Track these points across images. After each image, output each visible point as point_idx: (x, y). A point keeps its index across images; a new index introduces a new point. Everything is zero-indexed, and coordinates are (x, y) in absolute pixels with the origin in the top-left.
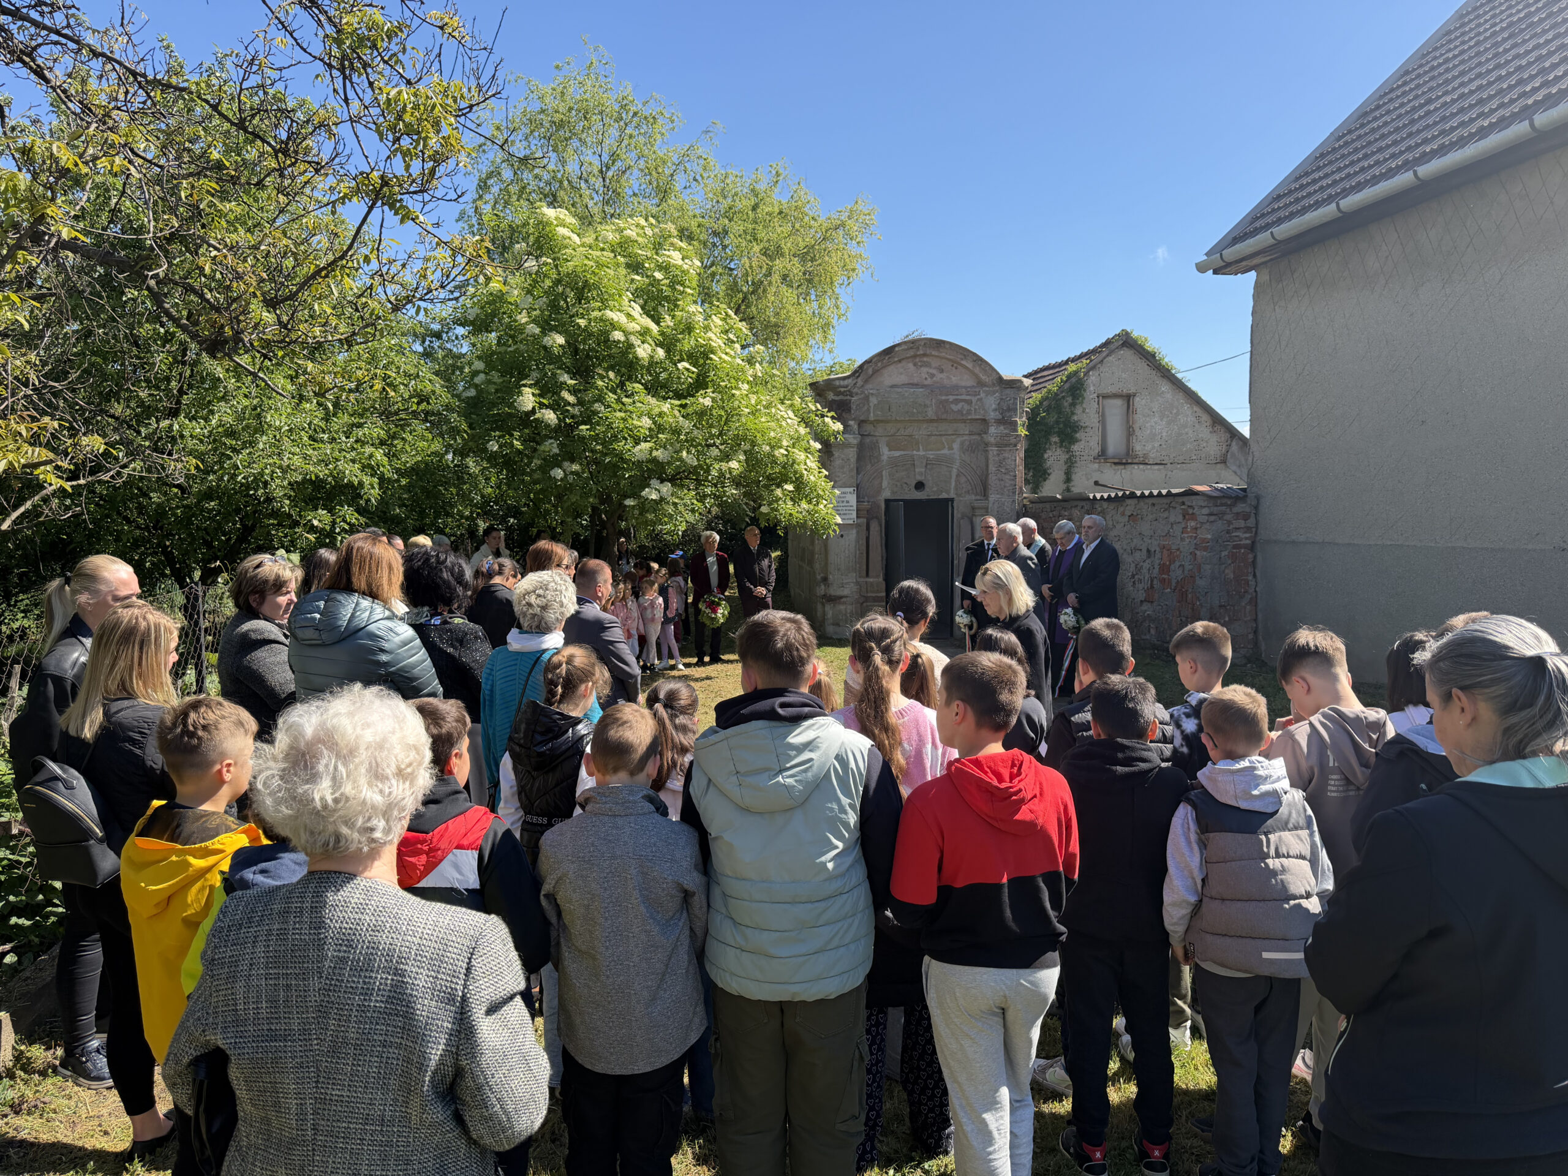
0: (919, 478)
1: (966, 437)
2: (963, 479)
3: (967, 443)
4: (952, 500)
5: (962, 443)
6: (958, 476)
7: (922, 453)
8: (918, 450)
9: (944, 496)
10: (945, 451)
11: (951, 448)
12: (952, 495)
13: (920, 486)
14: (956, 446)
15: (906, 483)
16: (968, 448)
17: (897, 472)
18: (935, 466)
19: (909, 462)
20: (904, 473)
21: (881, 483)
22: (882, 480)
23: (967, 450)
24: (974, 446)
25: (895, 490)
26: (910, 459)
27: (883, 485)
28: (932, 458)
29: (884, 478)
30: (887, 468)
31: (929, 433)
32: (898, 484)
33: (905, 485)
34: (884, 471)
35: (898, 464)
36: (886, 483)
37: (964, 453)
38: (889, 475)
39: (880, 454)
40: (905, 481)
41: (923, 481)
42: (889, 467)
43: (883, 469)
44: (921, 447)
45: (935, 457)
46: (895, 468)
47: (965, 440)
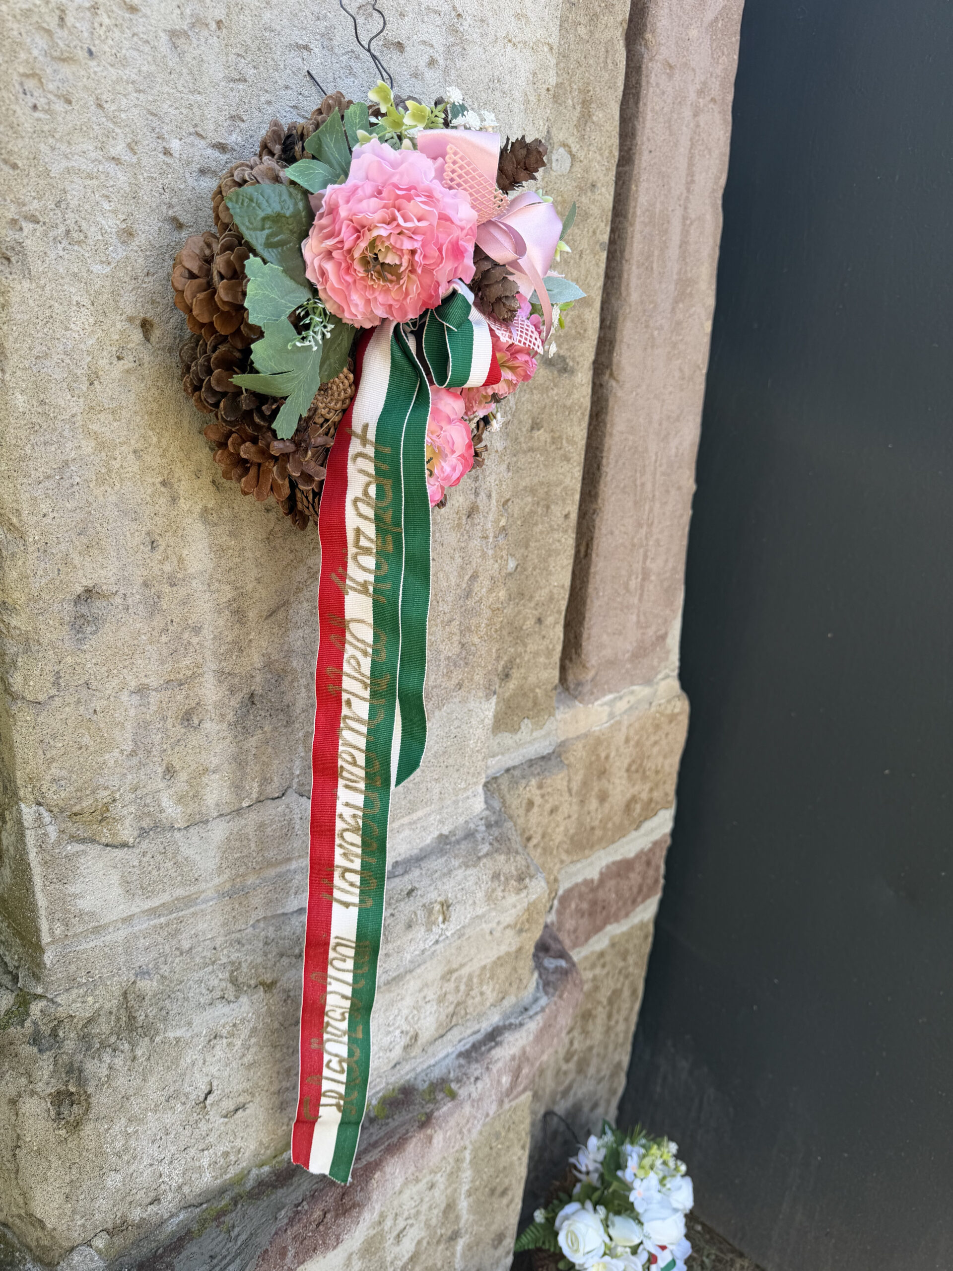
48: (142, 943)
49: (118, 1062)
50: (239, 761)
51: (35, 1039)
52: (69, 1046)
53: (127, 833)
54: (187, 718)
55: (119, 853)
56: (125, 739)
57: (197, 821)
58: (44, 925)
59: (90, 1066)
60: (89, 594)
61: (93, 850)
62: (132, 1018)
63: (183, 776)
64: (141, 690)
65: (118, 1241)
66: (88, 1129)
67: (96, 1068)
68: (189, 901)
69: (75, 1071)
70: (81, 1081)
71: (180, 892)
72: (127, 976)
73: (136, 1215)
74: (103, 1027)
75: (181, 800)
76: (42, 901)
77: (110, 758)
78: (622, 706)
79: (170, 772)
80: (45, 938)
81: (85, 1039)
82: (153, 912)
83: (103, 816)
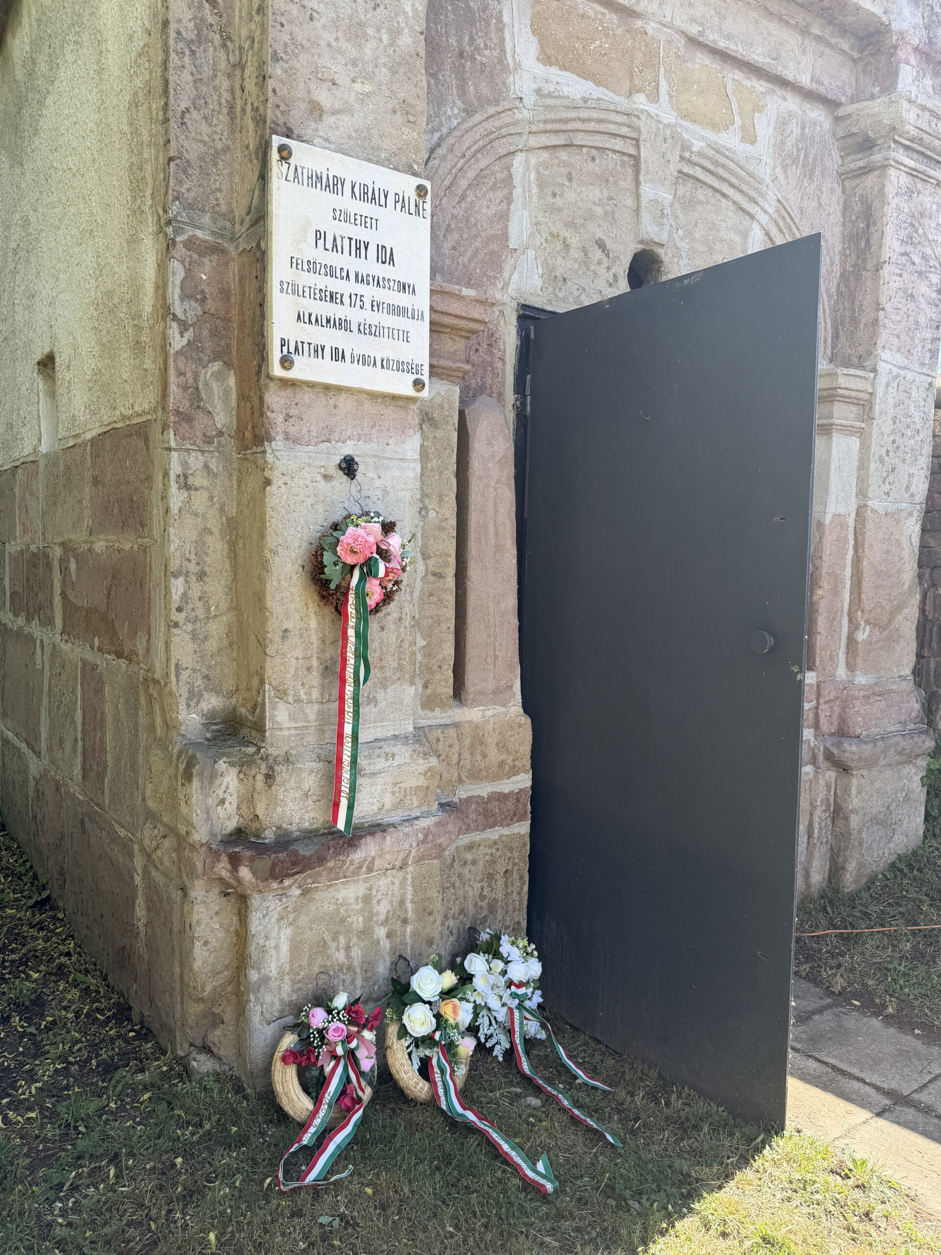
0: (654, 232)
1: (792, 102)
3: (796, 130)
5: (782, 125)
7: (667, 113)
8: (655, 96)
11: (749, 134)
14: (764, 130)
15: (601, 245)
16: (798, 150)
17: (570, 179)
18: (702, 194)
19: (618, 144)
20: (595, 193)
21: (504, 217)
22: (509, 199)
23: (795, 161)
24: (813, 151)
25: (562, 266)
26: (624, 131)
27: (514, 230)
28: (700, 154)
29: (517, 192)
30: (533, 142)
31: (694, 30)
32: (574, 241)
33: (598, 254)
34: (519, 158)
35: (579, 139)
36: (527, 223)
37: (785, 167)
38: (542, 184)
39: (502, 59)
40: (599, 234)
41: (661, 251)
42: (545, 140)
43: (520, 142)
44: (664, 85)
45: (711, 153)
46: (563, 155)
47: (790, 114)
48: (293, 738)
49: (284, 768)
50: (323, 686)
51: (262, 758)
52: (271, 761)
53: (291, 700)
54: (308, 669)
55: (289, 705)
56: (292, 671)
57: (310, 702)
58: (267, 723)
59: (276, 767)
60: (286, 631)
61: (282, 702)
62: (288, 759)
63: (307, 686)
64: (297, 658)
65: (279, 831)
66: (273, 788)
67: (278, 768)
68: (306, 727)
69: (271, 768)
70: (273, 772)
71: (304, 724)
72: (287, 748)
73: (285, 826)
74: (280, 759)
75: (306, 694)
76: (267, 714)
77: (288, 676)
78: (489, 713)
79: (303, 684)
80: (267, 727)
81: (275, 761)
82: (296, 728)
83: (285, 692)
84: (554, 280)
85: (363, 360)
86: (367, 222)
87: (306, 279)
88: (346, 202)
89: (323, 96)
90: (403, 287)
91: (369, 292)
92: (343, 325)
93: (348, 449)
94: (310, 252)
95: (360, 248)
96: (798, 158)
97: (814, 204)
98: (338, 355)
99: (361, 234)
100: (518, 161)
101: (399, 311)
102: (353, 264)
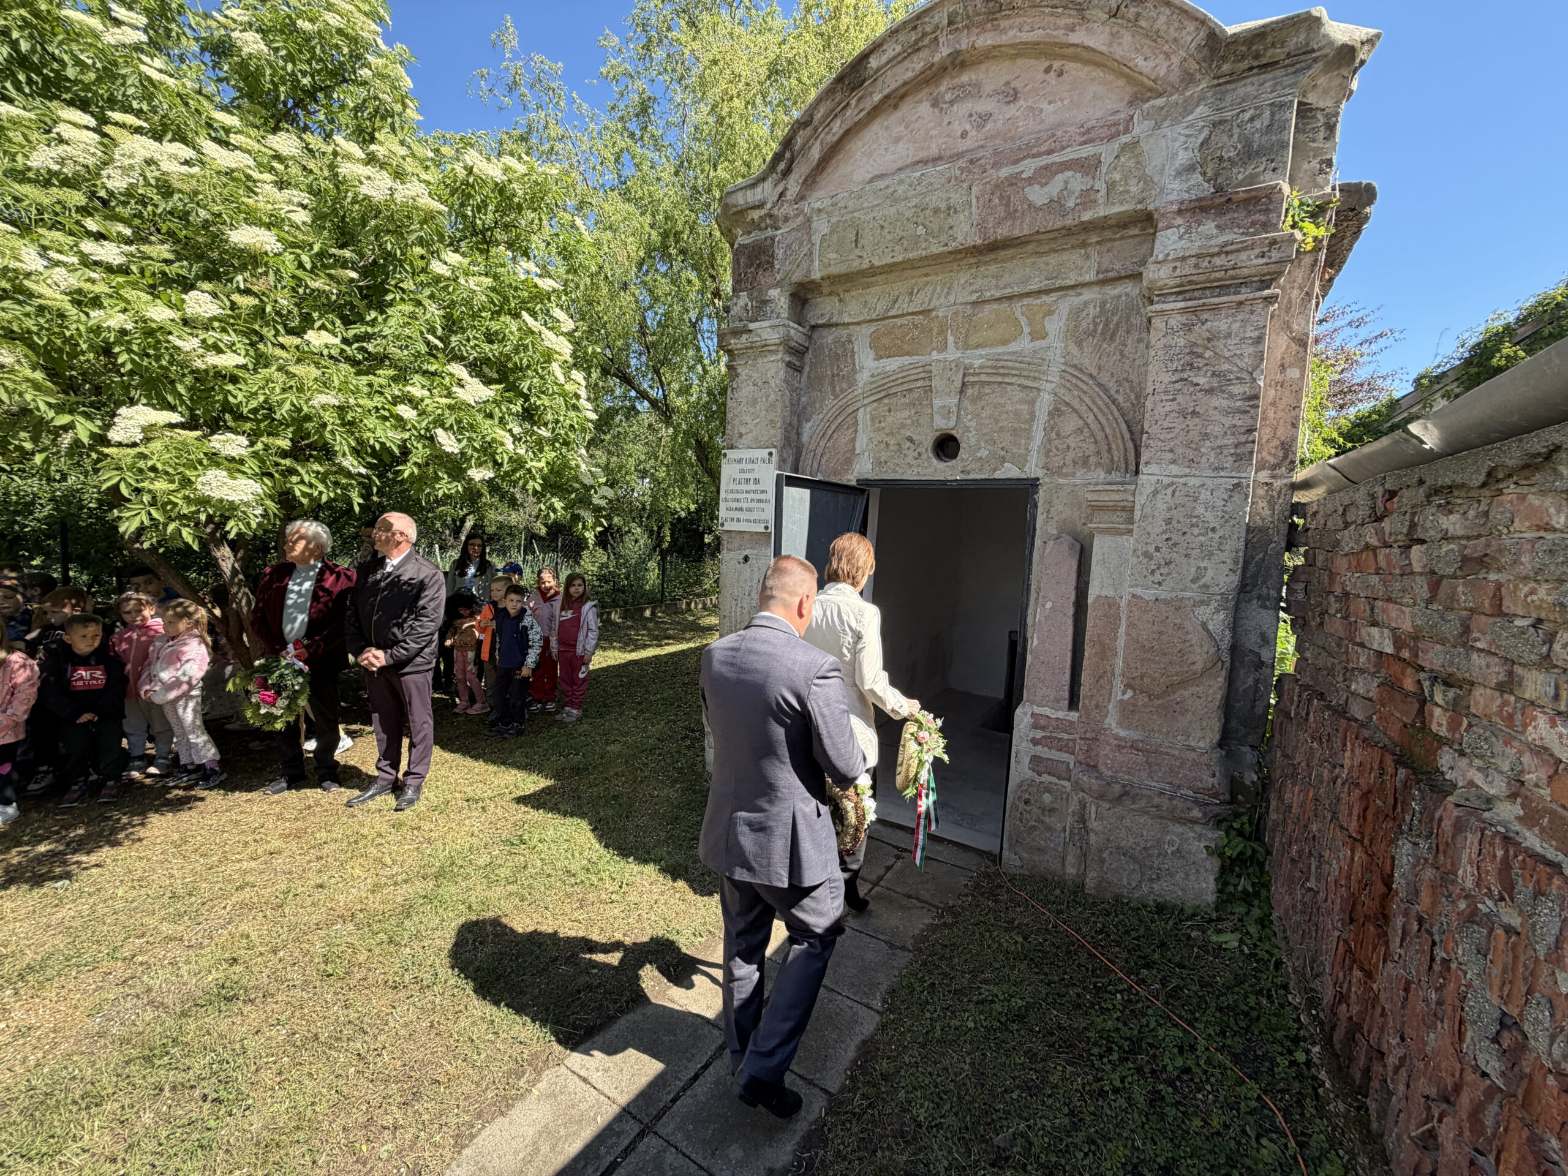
0: (943, 424)
1: (1088, 295)
2: (1070, 424)
3: (1093, 311)
4: (1031, 485)
5: (1076, 314)
6: (1055, 413)
7: (952, 354)
8: (944, 348)
9: (1009, 471)
10: (1023, 344)
11: (1038, 334)
12: (1033, 469)
13: (946, 446)
14: (1055, 326)
15: (910, 439)
16: (1096, 324)
17: (890, 411)
18: (987, 390)
19: (920, 384)
20: (907, 413)
21: (853, 440)
22: (856, 431)
23: (1092, 334)
24: (1116, 318)
25: (884, 456)
26: (922, 375)
27: (857, 446)
28: (981, 367)
29: (860, 427)
30: (866, 401)
31: (974, 297)
32: (892, 442)
33: (908, 444)
34: (861, 410)
35: (893, 390)
36: (865, 440)
37: (1079, 344)
38: (872, 420)
39: (854, 370)
40: (908, 434)
41: (954, 432)
42: (872, 398)
43: (859, 404)
44: (951, 339)
45: (990, 363)
46: (886, 401)
47: (1086, 304)
84: (879, 463)
85: (748, 521)
86: (750, 471)
87: (730, 496)
88: (743, 466)
89: (743, 431)
90: (763, 492)
91: (750, 496)
92: (741, 509)
93: (747, 552)
94: (732, 486)
95: (748, 481)
96: (1095, 330)
97: (1117, 357)
98: (739, 520)
99: (748, 476)
100: (860, 414)
101: (760, 501)
102: (744, 487)
